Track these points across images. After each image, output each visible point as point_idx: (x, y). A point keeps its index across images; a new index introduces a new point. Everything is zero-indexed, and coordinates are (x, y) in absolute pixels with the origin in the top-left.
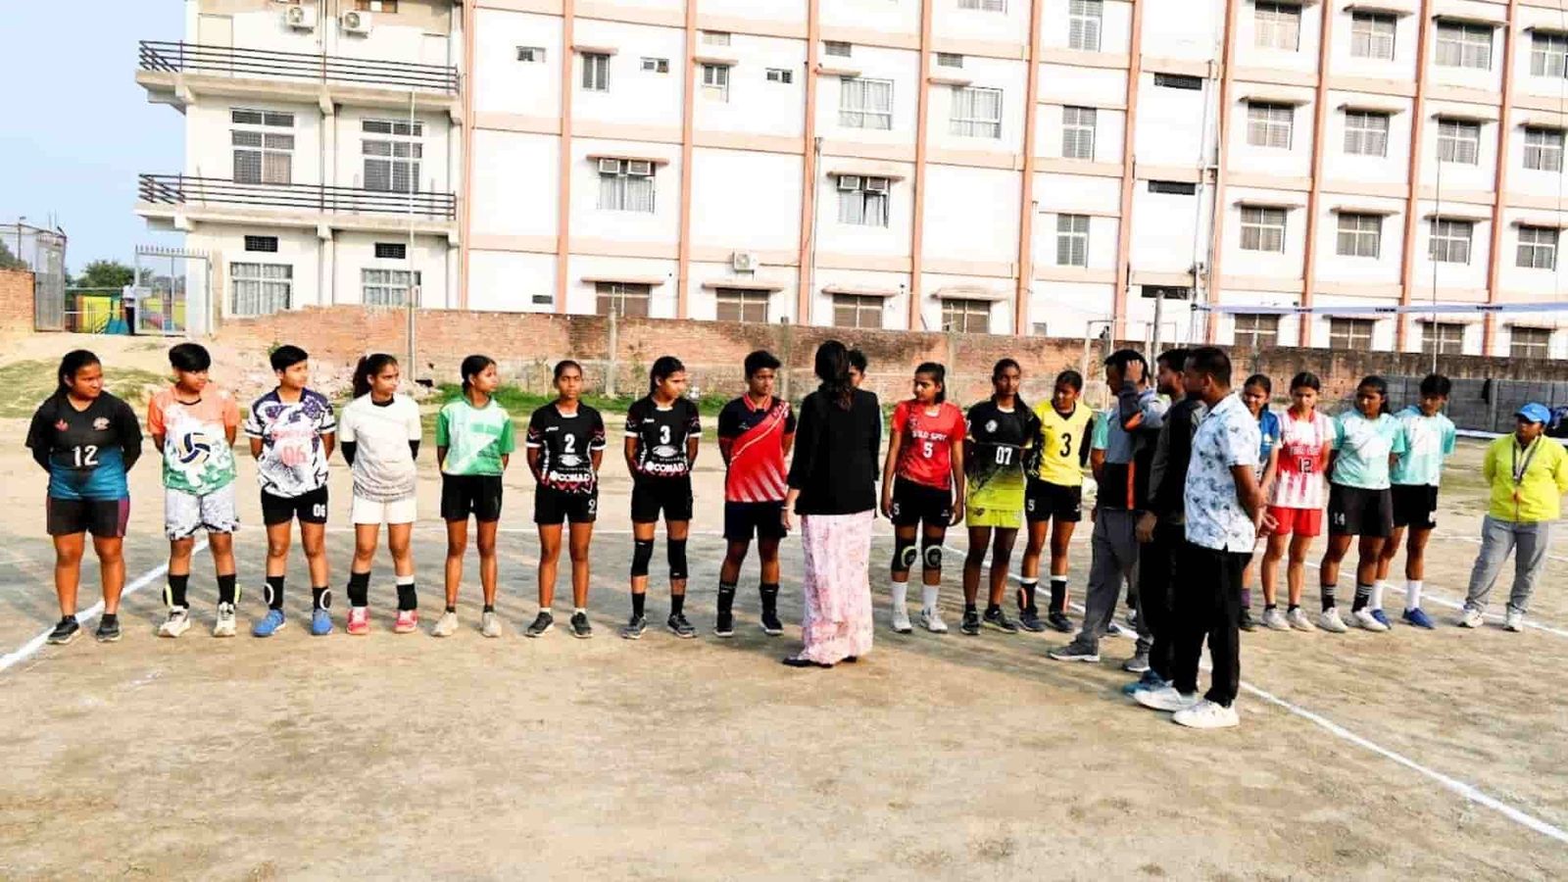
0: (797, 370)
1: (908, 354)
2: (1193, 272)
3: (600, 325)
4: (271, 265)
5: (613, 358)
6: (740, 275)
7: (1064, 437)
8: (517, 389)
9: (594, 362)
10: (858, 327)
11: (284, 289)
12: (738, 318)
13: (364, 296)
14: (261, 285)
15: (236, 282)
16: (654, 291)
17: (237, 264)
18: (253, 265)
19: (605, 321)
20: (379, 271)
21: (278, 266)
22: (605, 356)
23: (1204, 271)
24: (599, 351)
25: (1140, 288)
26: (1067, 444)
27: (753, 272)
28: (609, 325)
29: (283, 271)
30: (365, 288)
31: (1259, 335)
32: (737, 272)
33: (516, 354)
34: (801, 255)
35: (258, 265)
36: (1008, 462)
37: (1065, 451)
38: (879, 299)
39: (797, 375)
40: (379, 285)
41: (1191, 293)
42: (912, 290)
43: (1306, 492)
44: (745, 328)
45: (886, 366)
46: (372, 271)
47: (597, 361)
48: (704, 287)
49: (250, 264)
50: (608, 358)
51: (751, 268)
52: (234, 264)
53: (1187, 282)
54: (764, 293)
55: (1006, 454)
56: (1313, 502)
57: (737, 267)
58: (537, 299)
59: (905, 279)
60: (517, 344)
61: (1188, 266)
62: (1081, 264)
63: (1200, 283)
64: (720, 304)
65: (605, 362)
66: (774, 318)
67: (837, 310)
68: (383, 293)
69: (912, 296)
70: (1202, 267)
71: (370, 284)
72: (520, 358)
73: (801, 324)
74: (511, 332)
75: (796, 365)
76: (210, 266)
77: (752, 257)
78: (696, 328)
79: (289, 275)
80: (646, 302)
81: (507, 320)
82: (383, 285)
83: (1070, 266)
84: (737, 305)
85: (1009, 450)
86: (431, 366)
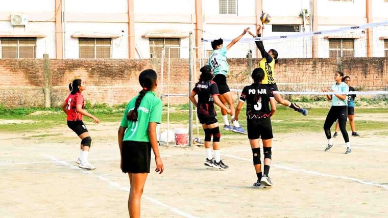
0: (55, 87)
1: (127, 74)
2: (301, 16)
6: (16, 28)
10: (95, 58)
12: (15, 56)
23: (308, 15)
25: (271, 26)
27: (24, 26)
31: (343, 51)
32: (14, 26)
34: (56, 16)
38: (109, 40)
39: (56, 91)
41: (301, 28)
42: (129, 34)
44: (20, 63)
45: (114, 82)
51: (22, 24)
53: (299, 22)
54: (33, 39)
57: (13, 23)
59: (125, 27)
61: (299, 12)
62: (235, 13)
63: (306, 22)
64: (3, 47)
66: (39, 55)
67: (81, 48)
69: (129, 37)
70: (306, 12)
73: (58, 58)
75: (54, 84)
77: (23, 17)
83: (228, 15)
84: (15, 48)
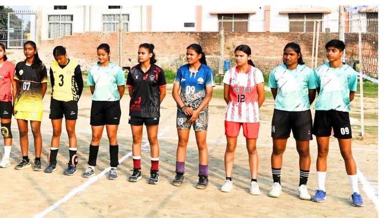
3: (215, 37)
4: (64, 15)
5: (222, 54)
7: (60, 77)
8: (171, 71)
9: (212, 56)
11: (69, 26)
13: (104, 27)
14: (60, 25)
15: (50, 24)
16: (251, 17)
17: (51, 16)
18: (57, 16)
19: (218, 35)
20: (110, 15)
21: (68, 15)
22: (218, 53)
24: (215, 51)
26: (62, 80)
28: (220, 36)
29: (70, 18)
30: (104, 24)
33: (171, 54)
35: (59, 16)
36: (28, 89)
37: (61, 83)
40: (111, 22)
43: (242, 113)
46: (107, 15)
47: (214, 56)
48: (281, 14)
49: (56, 15)
50: (220, 55)
52: (49, 16)
54: (320, 15)
55: (27, 85)
56: (248, 119)
58: (187, 25)
60: (172, 48)
65: (219, 57)
68: (112, 25)
71: (105, 22)
72: (173, 55)
74: (168, 42)
76: (37, 18)
78: (271, 37)
79: (72, 19)
80: (247, 23)
81: (166, 36)
82: (113, 22)
84: (302, 23)
85: (29, 83)
86: (130, 60)
